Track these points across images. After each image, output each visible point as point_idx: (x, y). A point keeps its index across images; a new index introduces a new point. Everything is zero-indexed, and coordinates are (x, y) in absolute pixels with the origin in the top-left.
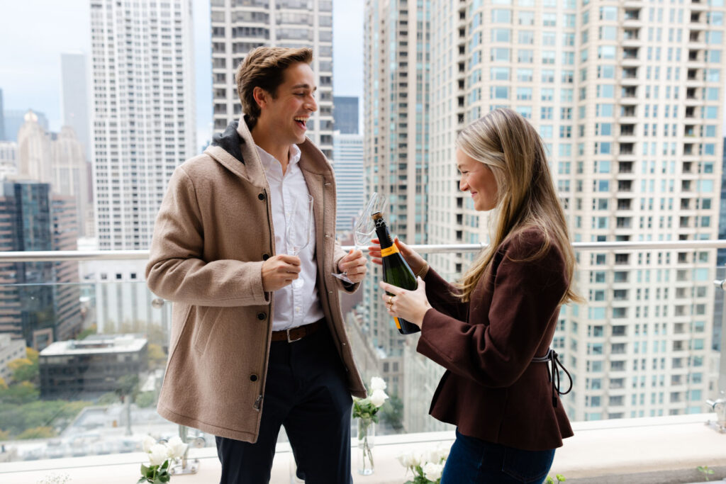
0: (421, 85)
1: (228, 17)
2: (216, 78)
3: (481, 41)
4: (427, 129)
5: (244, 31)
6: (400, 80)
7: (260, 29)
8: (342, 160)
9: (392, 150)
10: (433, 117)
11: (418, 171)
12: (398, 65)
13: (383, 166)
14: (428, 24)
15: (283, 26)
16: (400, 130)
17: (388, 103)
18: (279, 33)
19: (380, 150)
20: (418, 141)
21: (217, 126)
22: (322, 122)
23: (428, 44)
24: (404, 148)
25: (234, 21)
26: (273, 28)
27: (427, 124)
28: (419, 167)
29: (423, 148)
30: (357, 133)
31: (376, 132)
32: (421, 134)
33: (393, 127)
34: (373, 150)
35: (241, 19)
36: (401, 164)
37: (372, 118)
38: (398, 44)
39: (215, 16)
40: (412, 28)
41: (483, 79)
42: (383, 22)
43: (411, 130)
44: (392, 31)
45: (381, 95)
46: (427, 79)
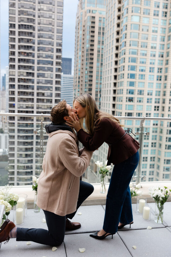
0: (99, 55)
1: (17, 20)
2: (11, 47)
3: (126, 37)
4: (101, 74)
5: (24, 26)
6: (90, 52)
7: (31, 26)
8: (64, 85)
9: (86, 82)
10: (104, 69)
11: (97, 92)
12: (90, 45)
13: (82, 89)
14: (103, 28)
15: (41, 25)
16: (89, 74)
17: (85, 62)
18: (39, 28)
19: (80, 82)
20: (97, 79)
21: (11, 68)
22: (56, 68)
23: (103, 37)
24: (91, 82)
25: (19, 22)
26: (36, 26)
27: (101, 72)
28: (97, 90)
29: (99, 82)
30: (71, 74)
31: (79, 74)
32: (98, 76)
33: (86, 72)
34: (78, 82)
35: (22, 21)
36: (89, 89)
37: (78, 68)
38: (90, 36)
39: (11, 19)
40: (96, 30)
41: (126, 54)
42: (84, 26)
43: (94, 74)
44: (88, 30)
45: (82, 58)
46: (102, 52)
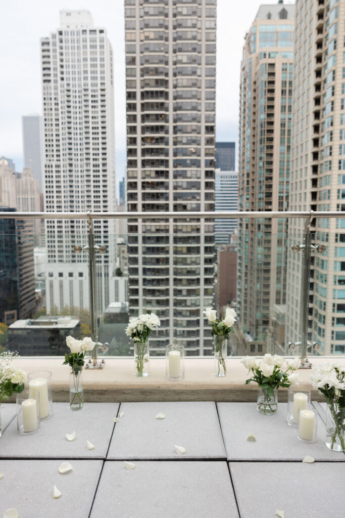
0: (284, 130)
1: (138, 85)
2: (129, 131)
3: (333, 94)
4: (288, 166)
5: (150, 94)
6: (267, 127)
7: (162, 92)
8: (221, 190)
9: (260, 182)
10: (293, 155)
11: (281, 198)
12: (266, 116)
13: (253, 194)
14: (291, 83)
15: (178, 89)
16: (266, 167)
17: (258, 146)
18: (175, 94)
19: (251, 182)
20: (281, 175)
21: (130, 165)
22: (206, 161)
23: (290, 98)
24: (270, 180)
25: (142, 87)
26: (171, 91)
27: (288, 162)
28: (282, 195)
29: (285, 180)
30: (234, 170)
31: (248, 168)
32: (283, 169)
33: (261, 164)
34: (245, 183)
35: (147, 85)
36: (266, 193)
37: (245, 158)
38: (266, 99)
39: (129, 84)
40: (278, 87)
41: (334, 124)
42: (255, 83)
43: (276, 167)
44: (262, 88)
45: (252, 140)
46: (289, 126)
